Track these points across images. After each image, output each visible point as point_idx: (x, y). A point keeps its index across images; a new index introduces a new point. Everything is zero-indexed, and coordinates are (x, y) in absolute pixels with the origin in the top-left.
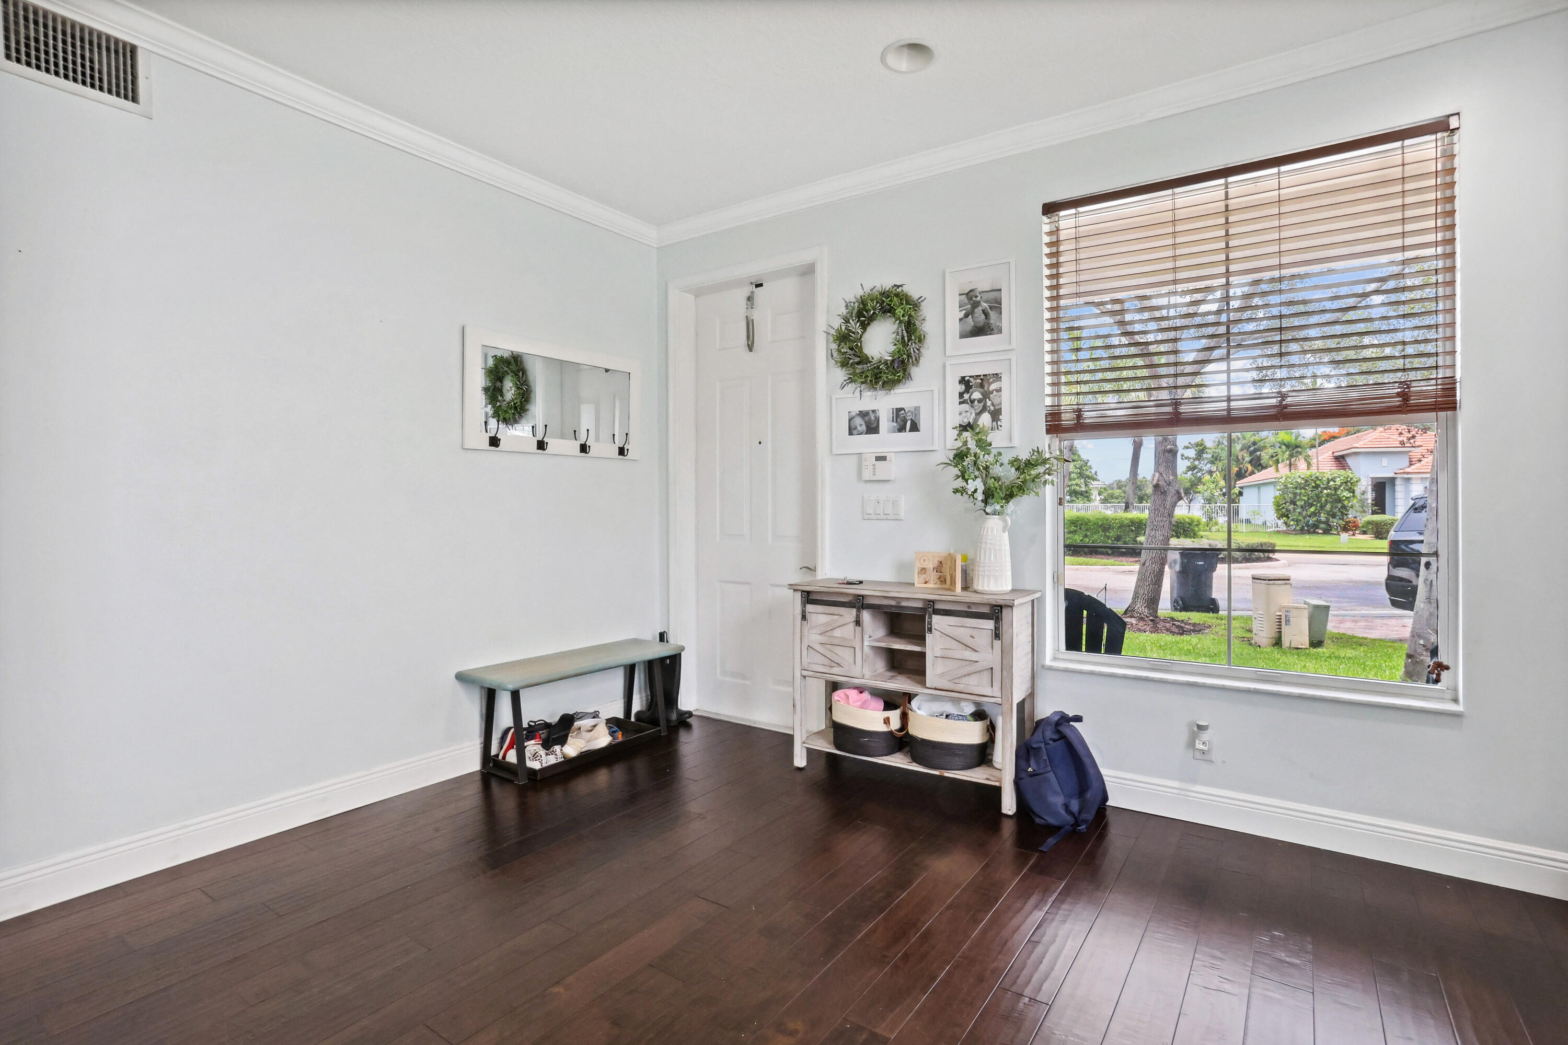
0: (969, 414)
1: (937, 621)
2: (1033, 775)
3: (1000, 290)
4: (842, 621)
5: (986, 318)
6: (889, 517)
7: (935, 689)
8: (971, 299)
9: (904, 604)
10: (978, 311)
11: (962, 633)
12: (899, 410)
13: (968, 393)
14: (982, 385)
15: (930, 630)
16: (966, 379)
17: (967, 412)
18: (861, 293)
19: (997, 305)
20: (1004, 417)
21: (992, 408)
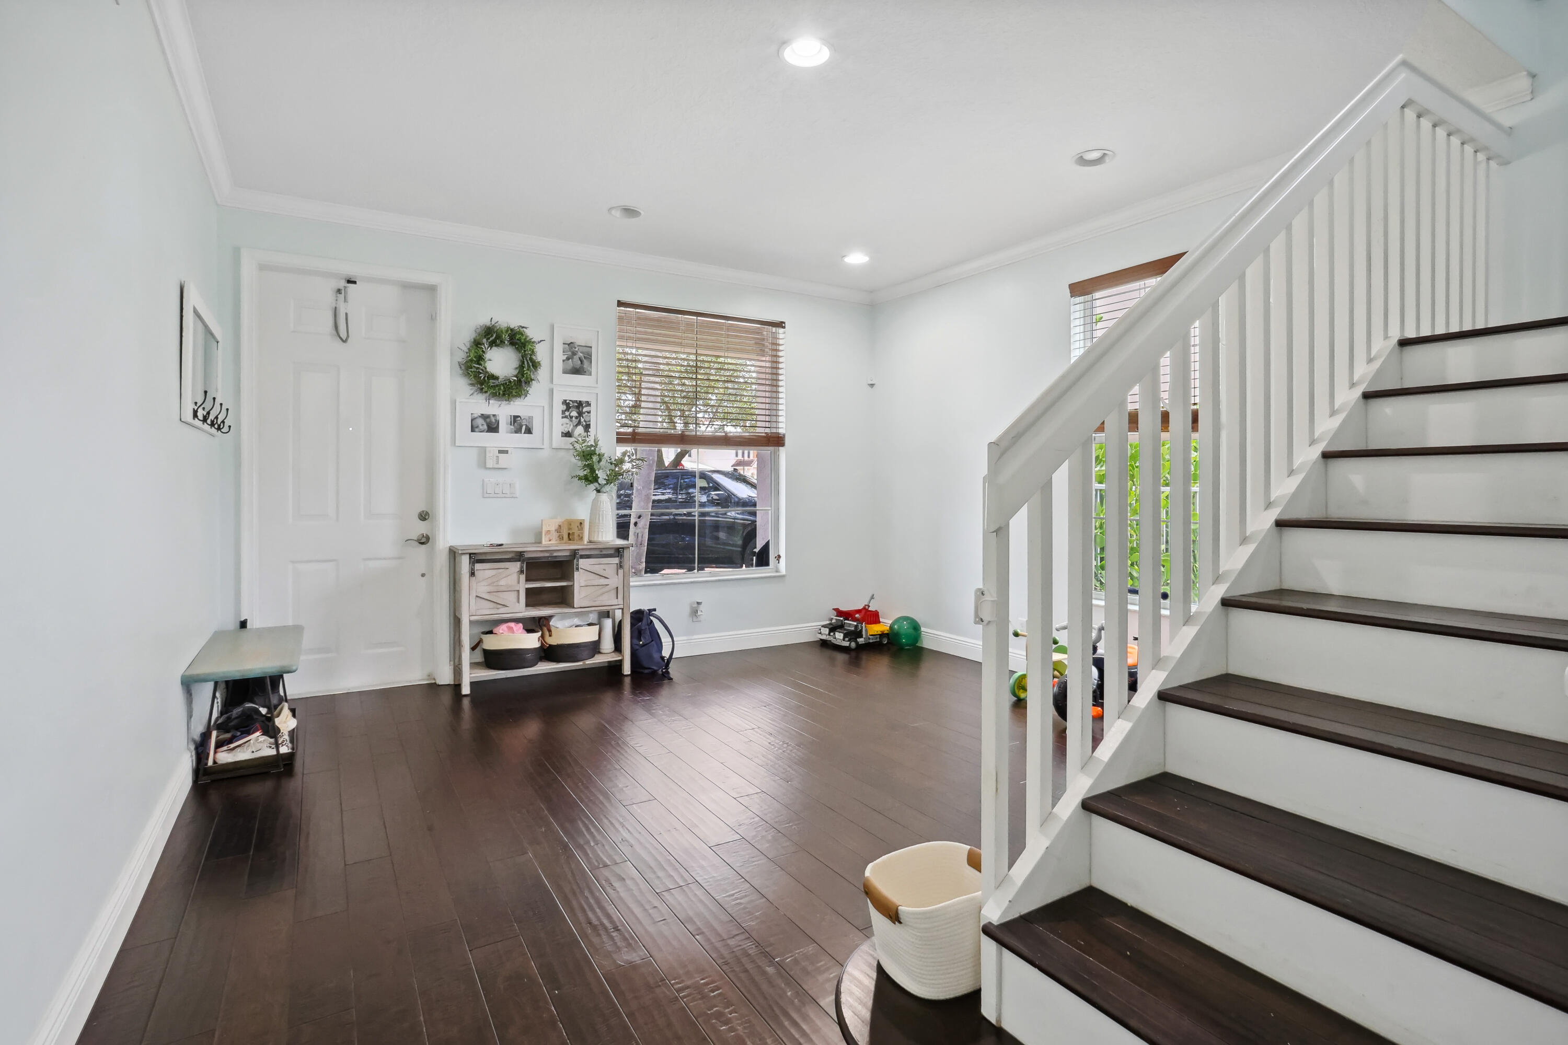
0: (568, 425)
1: (583, 563)
2: (643, 645)
3: (591, 347)
4: (508, 572)
5: (582, 363)
6: (506, 496)
7: (581, 608)
8: (571, 348)
9: (555, 554)
10: (576, 357)
11: (597, 569)
12: (516, 417)
13: (568, 411)
14: (578, 407)
15: (578, 569)
16: (568, 401)
17: (567, 424)
18: (488, 324)
19: (588, 357)
20: (592, 430)
21: (585, 424)
